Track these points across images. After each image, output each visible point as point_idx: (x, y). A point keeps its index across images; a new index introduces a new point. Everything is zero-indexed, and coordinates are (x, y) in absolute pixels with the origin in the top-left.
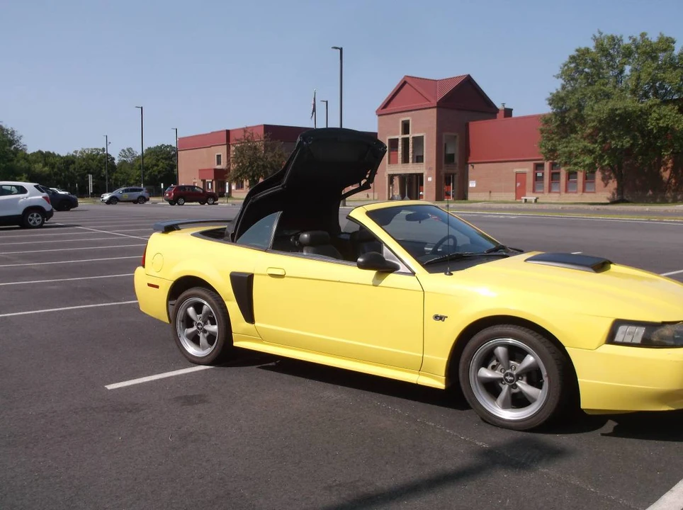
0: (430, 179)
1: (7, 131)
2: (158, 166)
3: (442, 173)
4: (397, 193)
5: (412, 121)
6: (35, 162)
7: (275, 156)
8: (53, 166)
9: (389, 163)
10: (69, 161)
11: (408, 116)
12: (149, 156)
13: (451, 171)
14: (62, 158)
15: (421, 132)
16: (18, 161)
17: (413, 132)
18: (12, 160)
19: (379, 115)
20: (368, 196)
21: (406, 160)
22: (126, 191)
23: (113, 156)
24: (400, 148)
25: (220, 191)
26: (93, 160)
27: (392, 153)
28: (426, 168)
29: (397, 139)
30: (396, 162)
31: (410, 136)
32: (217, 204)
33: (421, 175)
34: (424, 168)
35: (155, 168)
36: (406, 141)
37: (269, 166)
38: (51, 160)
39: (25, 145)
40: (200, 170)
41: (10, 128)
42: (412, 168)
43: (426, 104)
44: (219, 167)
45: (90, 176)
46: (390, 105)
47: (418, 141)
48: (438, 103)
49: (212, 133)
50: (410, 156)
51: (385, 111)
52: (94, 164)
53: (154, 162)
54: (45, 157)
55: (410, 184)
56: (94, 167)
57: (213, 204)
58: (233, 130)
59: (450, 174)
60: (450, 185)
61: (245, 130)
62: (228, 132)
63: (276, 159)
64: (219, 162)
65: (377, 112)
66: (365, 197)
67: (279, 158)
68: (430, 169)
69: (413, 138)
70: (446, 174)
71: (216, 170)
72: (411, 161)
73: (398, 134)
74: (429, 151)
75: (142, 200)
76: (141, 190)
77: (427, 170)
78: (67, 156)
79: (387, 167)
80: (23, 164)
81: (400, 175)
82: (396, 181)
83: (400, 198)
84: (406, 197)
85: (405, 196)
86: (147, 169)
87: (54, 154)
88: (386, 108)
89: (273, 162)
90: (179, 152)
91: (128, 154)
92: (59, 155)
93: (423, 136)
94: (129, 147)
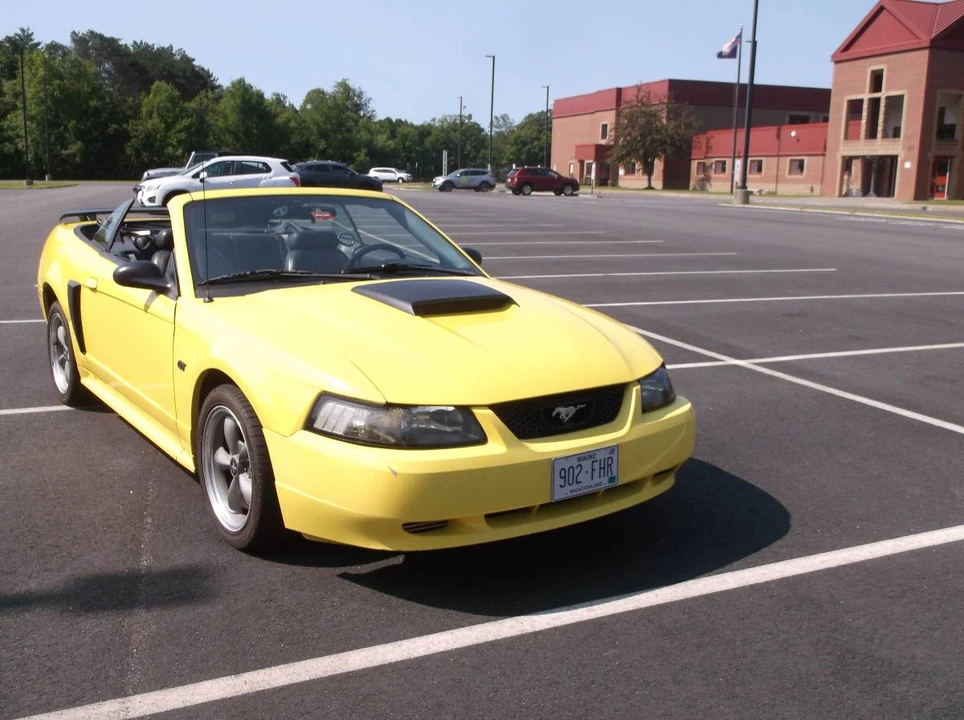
0: (908, 165)
1: (354, 91)
2: (539, 139)
3: (931, 156)
4: (856, 186)
5: (889, 70)
6: (379, 133)
7: (679, 127)
8: (405, 137)
9: (846, 138)
10: (425, 131)
11: (881, 63)
12: (528, 126)
13: (947, 153)
14: (416, 128)
15: (899, 89)
16: (358, 132)
17: (888, 90)
18: (349, 130)
19: (836, 62)
20: (812, 190)
21: (872, 134)
22: (466, 173)
23: (482, 126)
24: (865, 113)
25: (603, 177)
26: (455, 131)
27: (851, 122)
28: (904, 148)
29: (861, 101)
30: (857, 137)
31: (883, 95)
32: (577, 195)
33: (894, 159)
34: (901, 147)
35: (536, 143)
36: (875, 103)
37: (669, 141)
38: (401, 130)
39: (373, 111)
40: (578, 147)
41: (357, 88)
42: (880, 147)
43: (915, 43)
44: (603, 142)
45: (445, 154)
46: (855, 44)
47: (895, 103)
48: (932, 41)
49: (598, 92)
50: (880, 128)
51: (845, 56)
52: (456, 136)
53: (534, 135)
54: (393, 127)
55: (880, 172)
56: (455, 140)
57: (572, 195)
58: (625, 89)
59: (948, 157)
60: (945, 175)
61: (639, 88)
62: (619, 91)
63: (680, 132)
64: (604, 135)
65: (833, 56)
66: (808, 191)
67: (686, 129)
68: (910, 148)
69: (888, 98)
70: (937, 158)
71: (599, 148)
72: (879, 135)
73: (863, 92)
74: (912, 120)
75: (484, 187)
76: (485, 173)
77: (905, 151)
78: (421, 126)
79: (841, 145)
80: (364, 135)
81: (864, 158)
82: (857, 167)
83: (860, 193)
84: (871, 192)
85: (869, 191)
86: (524, 144)
87: (406, 122)
88: (848, 51)
89: (676, 136)
90: (554, 121)
91: (501, 122)
92: (412, 125)
93: (902, 96)
94: (503, 113)
